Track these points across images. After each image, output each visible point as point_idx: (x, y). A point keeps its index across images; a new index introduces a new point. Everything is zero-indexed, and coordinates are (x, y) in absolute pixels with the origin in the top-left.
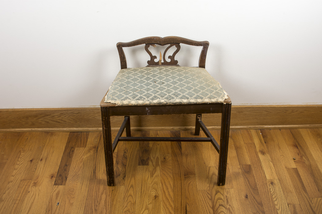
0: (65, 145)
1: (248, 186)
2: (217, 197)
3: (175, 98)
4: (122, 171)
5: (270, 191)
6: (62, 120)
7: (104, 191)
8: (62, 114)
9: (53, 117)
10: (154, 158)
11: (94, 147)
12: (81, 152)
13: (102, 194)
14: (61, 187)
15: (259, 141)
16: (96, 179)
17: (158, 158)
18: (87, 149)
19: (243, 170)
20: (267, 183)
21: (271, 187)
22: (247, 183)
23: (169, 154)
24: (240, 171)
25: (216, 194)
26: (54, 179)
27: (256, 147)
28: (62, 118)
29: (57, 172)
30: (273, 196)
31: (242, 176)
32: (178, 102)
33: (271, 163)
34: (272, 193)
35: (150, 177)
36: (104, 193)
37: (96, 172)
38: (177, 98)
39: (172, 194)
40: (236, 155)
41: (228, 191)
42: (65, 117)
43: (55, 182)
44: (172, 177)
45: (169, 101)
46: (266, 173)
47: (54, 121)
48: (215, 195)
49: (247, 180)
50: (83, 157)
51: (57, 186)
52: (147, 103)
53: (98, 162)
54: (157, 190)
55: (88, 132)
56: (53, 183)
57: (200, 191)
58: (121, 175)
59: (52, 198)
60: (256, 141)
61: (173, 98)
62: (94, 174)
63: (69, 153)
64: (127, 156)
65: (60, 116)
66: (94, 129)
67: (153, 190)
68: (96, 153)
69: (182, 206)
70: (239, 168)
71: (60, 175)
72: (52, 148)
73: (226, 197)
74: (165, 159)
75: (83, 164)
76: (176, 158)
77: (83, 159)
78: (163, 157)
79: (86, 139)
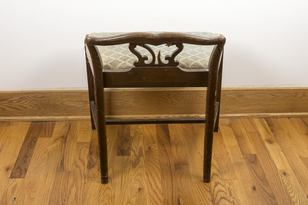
0: (25, 135)
1: (255, 177)
2: (217, 189)
4: (96, 161)
5: (283, 182)
6: (22, 106)
7: (74, 183)
8: (23, 98)
9: (11, 102)
10: (136, 148)
11: (62, 137)
12: (45, 143)
13: (72, 187)
14: (19, 180)
15: (265, 130)
16: (63, 171)
17: (141, 148)
18: (52, 139)
19: (247, 160)
20: (279, 174)
21: (284, 177)
22: (254, 174)
23: (154, 143)
24: (244, 161)
25: (216, 185)
26: (10, 172)
27: (260, 136)
28: (22, 104)
29: (14, 164)
30: (288, 188)
31: (246, 166)
33: (281, 153)
34: (286, 184)
35: (133, 169)
36: (74, 186)
37: (64, 163)
39: (160, 186)
40: (237, 144)
41: (230, 183)
42: (26, 102)
43: (11, 175)
44: (159, 167)
46: (276, 163)
47: (12, 107)
48: (215, 187)
49: (252, 171)
50: (47, 148)
51: (13, 179)
53: (66, 153)
54: (141, 182)
55: (54, 122)
56: (9, 176)
57: (195, 182)
58: (95, 166)
59: (7, 192)
60: (261, 130)
62: (61, 166)
63: (31, 144)
65: (20, 101)
66: (62, 117)
67: (136, 182)
68: (64, 144)
69: (174, 200)
70: (243, 158)
71: (18, 167)
72: (8, 139)
73: (229, 188)
74: (150, 148)
75: (48, 155)
76: (164, 147)
77: (48, 150)
78: (147, 147)
79: (51, 128)
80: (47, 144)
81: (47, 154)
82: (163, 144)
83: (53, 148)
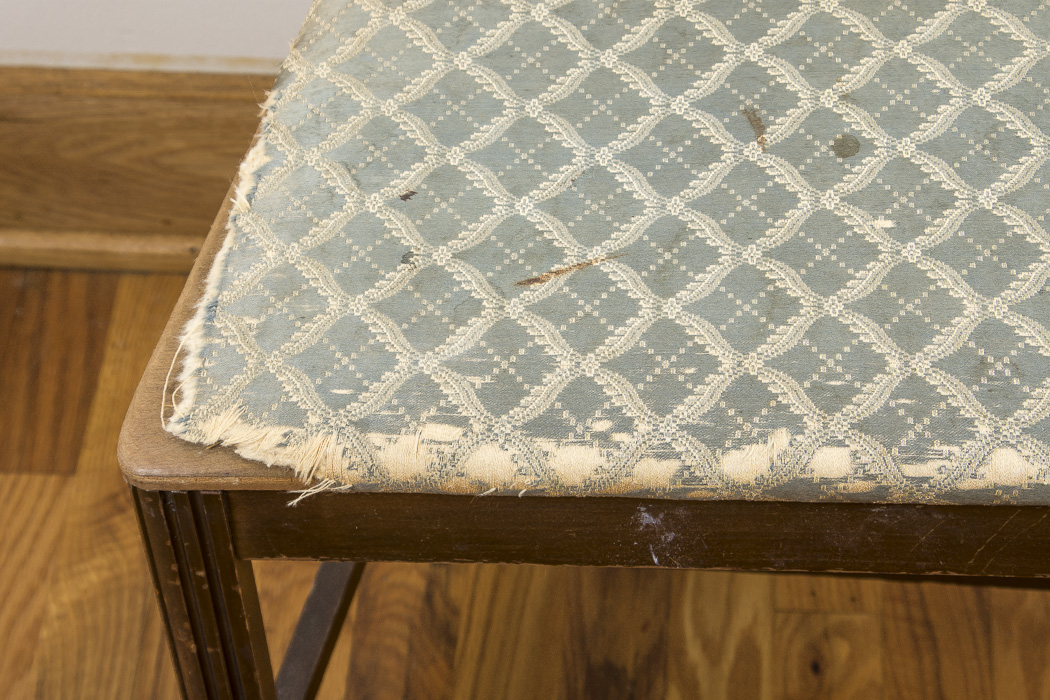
3: (984, 429)
12: (28, 539)
18: (80, 492)
23: (858, 602)
32: (1007, 489)
38: (1010, 428)
45: (911, 470)
50: (38, 600)
52: (655, 474)
55: (102, 278)
61: (955, 428)
64: (455, 612)
66: (161, 248)
74: (816, 667)
76: (928, 659)
77: (44, 633)
78: (798, 646)
79: (78, 359)
80: (38, 559)
81: (33, 677)
82: (928, 624)
83: (78, 606)
